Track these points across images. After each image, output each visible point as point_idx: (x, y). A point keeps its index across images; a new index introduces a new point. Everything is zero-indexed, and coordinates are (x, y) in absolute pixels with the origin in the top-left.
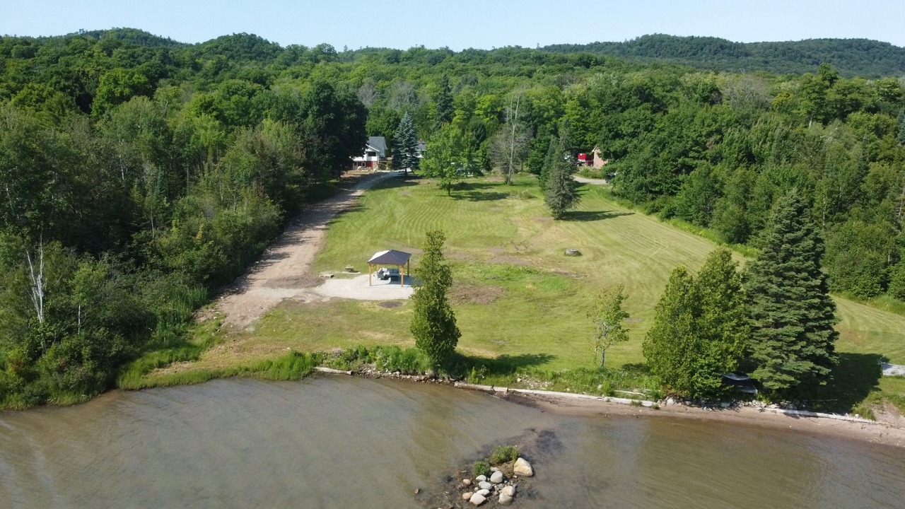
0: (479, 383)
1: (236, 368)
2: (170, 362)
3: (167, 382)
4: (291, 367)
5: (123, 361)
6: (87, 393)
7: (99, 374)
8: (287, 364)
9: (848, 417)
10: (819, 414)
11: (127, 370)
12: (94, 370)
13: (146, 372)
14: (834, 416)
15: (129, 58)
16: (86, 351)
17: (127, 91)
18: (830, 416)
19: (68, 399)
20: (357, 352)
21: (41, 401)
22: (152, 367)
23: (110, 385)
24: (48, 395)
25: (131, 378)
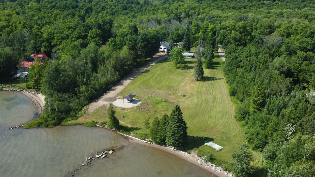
0: (122, 133)
1: (82, 123)
2: (71, 120)
3: (69, 124)
4: (91, 124)
5: (63, 119)
6: (55, 125)
7: (58, 122)
8: (90, 123)
9: (184, 153)
10: (179, 151)
11: (63, 121)
12: (57, 121)
13: (66, 122)
14: (182, 152)
15: (117, 2)
16: (55, 118)
17: (95, 35)
18: (181, 152)
19: (51, 126)
20: (105, 122)
21: (47, 126)
22: (67, 121)
23: (59, 124)
24: (48, 125)
25: (63, 123)
